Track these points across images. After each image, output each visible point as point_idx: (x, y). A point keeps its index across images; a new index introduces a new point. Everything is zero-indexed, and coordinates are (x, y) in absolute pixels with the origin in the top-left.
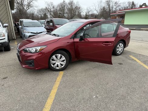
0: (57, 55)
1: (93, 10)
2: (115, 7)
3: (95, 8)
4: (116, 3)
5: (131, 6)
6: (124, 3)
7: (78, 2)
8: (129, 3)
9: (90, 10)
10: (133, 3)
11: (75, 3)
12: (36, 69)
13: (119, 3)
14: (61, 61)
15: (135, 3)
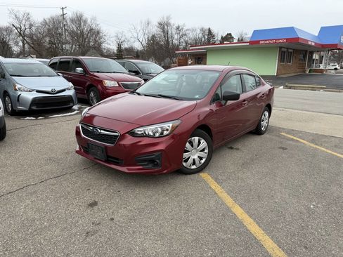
0: (193, 138)
1: (132, 40)
2: (176, 37)
3: (135, 35)
4: (178, 28)
5: (206, 37)
6: (193, 30)
7: (94, 19)
8: (202, 30)
9: (123, 39)
10: (210, 31)
11: (89, 21)
12: (165, 172)
13: (185, 28)
14: (201, 151)
15: (214, 31)
